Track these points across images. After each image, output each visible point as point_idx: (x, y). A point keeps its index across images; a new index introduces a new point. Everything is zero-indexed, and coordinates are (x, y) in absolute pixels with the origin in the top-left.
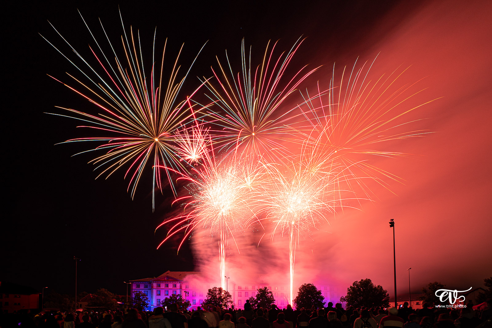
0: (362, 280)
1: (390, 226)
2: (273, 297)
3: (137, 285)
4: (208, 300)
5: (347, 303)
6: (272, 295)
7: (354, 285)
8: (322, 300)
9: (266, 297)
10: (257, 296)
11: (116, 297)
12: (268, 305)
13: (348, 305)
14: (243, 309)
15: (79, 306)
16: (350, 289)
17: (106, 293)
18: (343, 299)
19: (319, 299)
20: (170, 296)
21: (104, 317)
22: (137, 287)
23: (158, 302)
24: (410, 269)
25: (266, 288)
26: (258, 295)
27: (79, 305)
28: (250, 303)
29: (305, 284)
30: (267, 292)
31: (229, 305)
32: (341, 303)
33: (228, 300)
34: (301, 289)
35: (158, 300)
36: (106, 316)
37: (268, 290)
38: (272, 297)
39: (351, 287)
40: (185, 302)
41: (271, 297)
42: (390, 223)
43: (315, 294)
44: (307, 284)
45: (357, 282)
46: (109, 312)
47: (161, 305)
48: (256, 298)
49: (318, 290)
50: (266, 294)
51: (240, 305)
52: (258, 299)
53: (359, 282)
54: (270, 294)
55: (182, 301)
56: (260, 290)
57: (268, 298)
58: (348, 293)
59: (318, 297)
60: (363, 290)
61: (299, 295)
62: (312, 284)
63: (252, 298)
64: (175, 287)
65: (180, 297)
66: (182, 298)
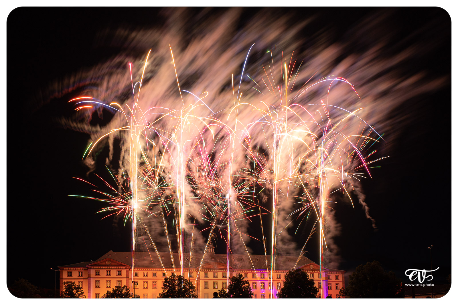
2: (250, 289)
3: (69, 273)
6: (249, 286)
22: (69, 276)
25: (241, 276)
33: (191, 294)
35: (98, 296)
37: (244, 278)
54: (246, 285)
55: (129, 297)
56: (234, 279)
64: (119, 276)
65: (126, 289)
66: (129, 292)
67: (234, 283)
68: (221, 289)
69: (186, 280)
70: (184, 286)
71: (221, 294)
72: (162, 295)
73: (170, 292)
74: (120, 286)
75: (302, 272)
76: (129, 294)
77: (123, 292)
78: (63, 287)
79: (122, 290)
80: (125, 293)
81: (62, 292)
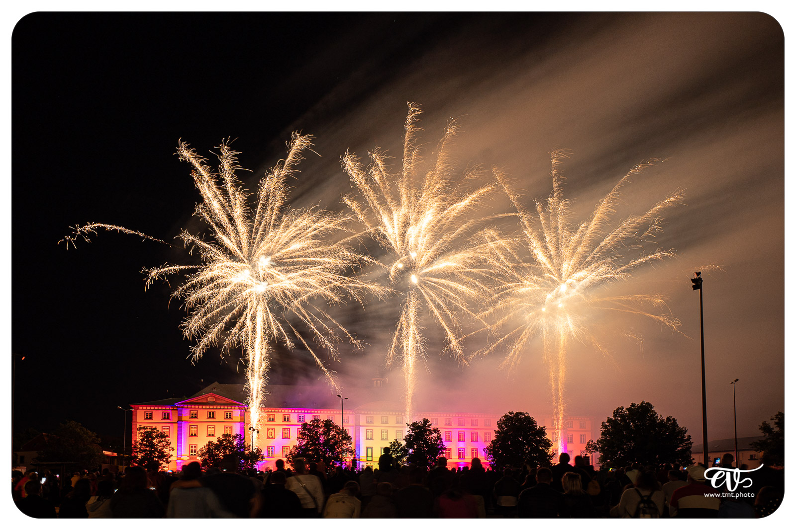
0: (633, 405)
1: (693, 286)
2: (441, 442)
3: (147, 414)
4: (300, 447)
5: (601, 456)
6: (439, 437)
7: (615, 415)
8: (548, 449)
9: (426, 441)
10: (408, 439)
11: (100, 439)
12: (430, 458)
13: (603, 459)
14: (376, 466)
15: (19, 460)
16: (607, 424)
17: (79, 430)
18: (591, 447)
19: (541, 447)
20: (219, 440)
21: (73, 485)
22: (147, 418)
23: (192, 452)
24: (736, 381)
25: (426, 421)
26: (410, 435)
27: (19, 457)
28: (392, 454)
29: (510, 413)
30: (430, 430)
31: (348, 458)
32: (589, 455)
33: (345, 448)
34: (502, 424)
35: (193, 448)
36: (78, 482)
37: (431, 424)
38: (439, 441)
39: (609, 420)
40: (250, 453)
41: (437, 441)
42: (693, 281)
43: (532, 435)
44: (515, 413)
45: (622, 408)
46: (85, 473)
47: (199, 458)
48: (404, 443)
49: (539, 425)
50: (427, 435)
51: (370, 459)
52: (410, 444)
53: (627, 409)
54: (435, 435)
55: (244, 450)
56: (414, 426)
57: (431, 442)
58: (603, 434)
59: (538, 442)
60: (636, 426)
61: (497, 436)
62: (526, 413)
63: (395, 444)
64: (229, 419)
65: (239, 439)
66: (244, 443)
67: (415, 433)
68: (394, 441)
69: (337, 426)
70: (334, 436)
71: (394, 448)
72: (297, 449)
73: (310, 444)
74: (230, 435)
75: (525, 417)
76: (245, 445)
77: (235, 444)
78: (138, 434)
79: (233, 440)
80: (237, 445)
81: (135, 441)
